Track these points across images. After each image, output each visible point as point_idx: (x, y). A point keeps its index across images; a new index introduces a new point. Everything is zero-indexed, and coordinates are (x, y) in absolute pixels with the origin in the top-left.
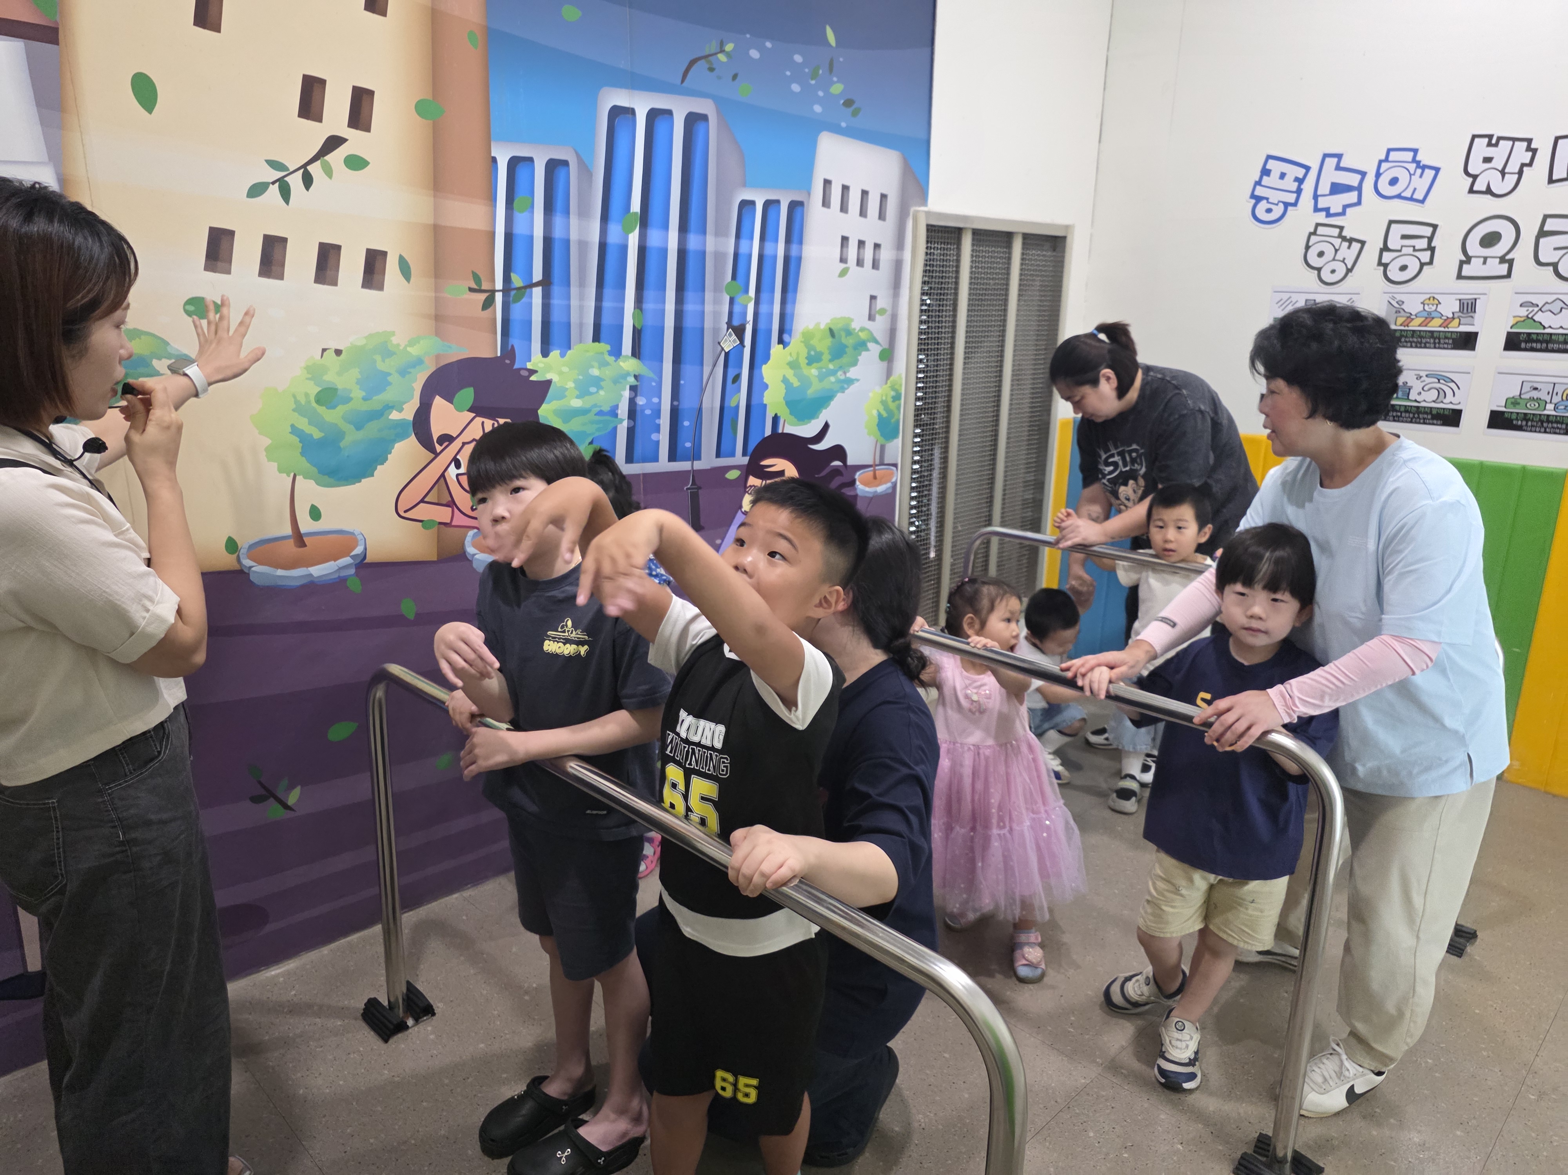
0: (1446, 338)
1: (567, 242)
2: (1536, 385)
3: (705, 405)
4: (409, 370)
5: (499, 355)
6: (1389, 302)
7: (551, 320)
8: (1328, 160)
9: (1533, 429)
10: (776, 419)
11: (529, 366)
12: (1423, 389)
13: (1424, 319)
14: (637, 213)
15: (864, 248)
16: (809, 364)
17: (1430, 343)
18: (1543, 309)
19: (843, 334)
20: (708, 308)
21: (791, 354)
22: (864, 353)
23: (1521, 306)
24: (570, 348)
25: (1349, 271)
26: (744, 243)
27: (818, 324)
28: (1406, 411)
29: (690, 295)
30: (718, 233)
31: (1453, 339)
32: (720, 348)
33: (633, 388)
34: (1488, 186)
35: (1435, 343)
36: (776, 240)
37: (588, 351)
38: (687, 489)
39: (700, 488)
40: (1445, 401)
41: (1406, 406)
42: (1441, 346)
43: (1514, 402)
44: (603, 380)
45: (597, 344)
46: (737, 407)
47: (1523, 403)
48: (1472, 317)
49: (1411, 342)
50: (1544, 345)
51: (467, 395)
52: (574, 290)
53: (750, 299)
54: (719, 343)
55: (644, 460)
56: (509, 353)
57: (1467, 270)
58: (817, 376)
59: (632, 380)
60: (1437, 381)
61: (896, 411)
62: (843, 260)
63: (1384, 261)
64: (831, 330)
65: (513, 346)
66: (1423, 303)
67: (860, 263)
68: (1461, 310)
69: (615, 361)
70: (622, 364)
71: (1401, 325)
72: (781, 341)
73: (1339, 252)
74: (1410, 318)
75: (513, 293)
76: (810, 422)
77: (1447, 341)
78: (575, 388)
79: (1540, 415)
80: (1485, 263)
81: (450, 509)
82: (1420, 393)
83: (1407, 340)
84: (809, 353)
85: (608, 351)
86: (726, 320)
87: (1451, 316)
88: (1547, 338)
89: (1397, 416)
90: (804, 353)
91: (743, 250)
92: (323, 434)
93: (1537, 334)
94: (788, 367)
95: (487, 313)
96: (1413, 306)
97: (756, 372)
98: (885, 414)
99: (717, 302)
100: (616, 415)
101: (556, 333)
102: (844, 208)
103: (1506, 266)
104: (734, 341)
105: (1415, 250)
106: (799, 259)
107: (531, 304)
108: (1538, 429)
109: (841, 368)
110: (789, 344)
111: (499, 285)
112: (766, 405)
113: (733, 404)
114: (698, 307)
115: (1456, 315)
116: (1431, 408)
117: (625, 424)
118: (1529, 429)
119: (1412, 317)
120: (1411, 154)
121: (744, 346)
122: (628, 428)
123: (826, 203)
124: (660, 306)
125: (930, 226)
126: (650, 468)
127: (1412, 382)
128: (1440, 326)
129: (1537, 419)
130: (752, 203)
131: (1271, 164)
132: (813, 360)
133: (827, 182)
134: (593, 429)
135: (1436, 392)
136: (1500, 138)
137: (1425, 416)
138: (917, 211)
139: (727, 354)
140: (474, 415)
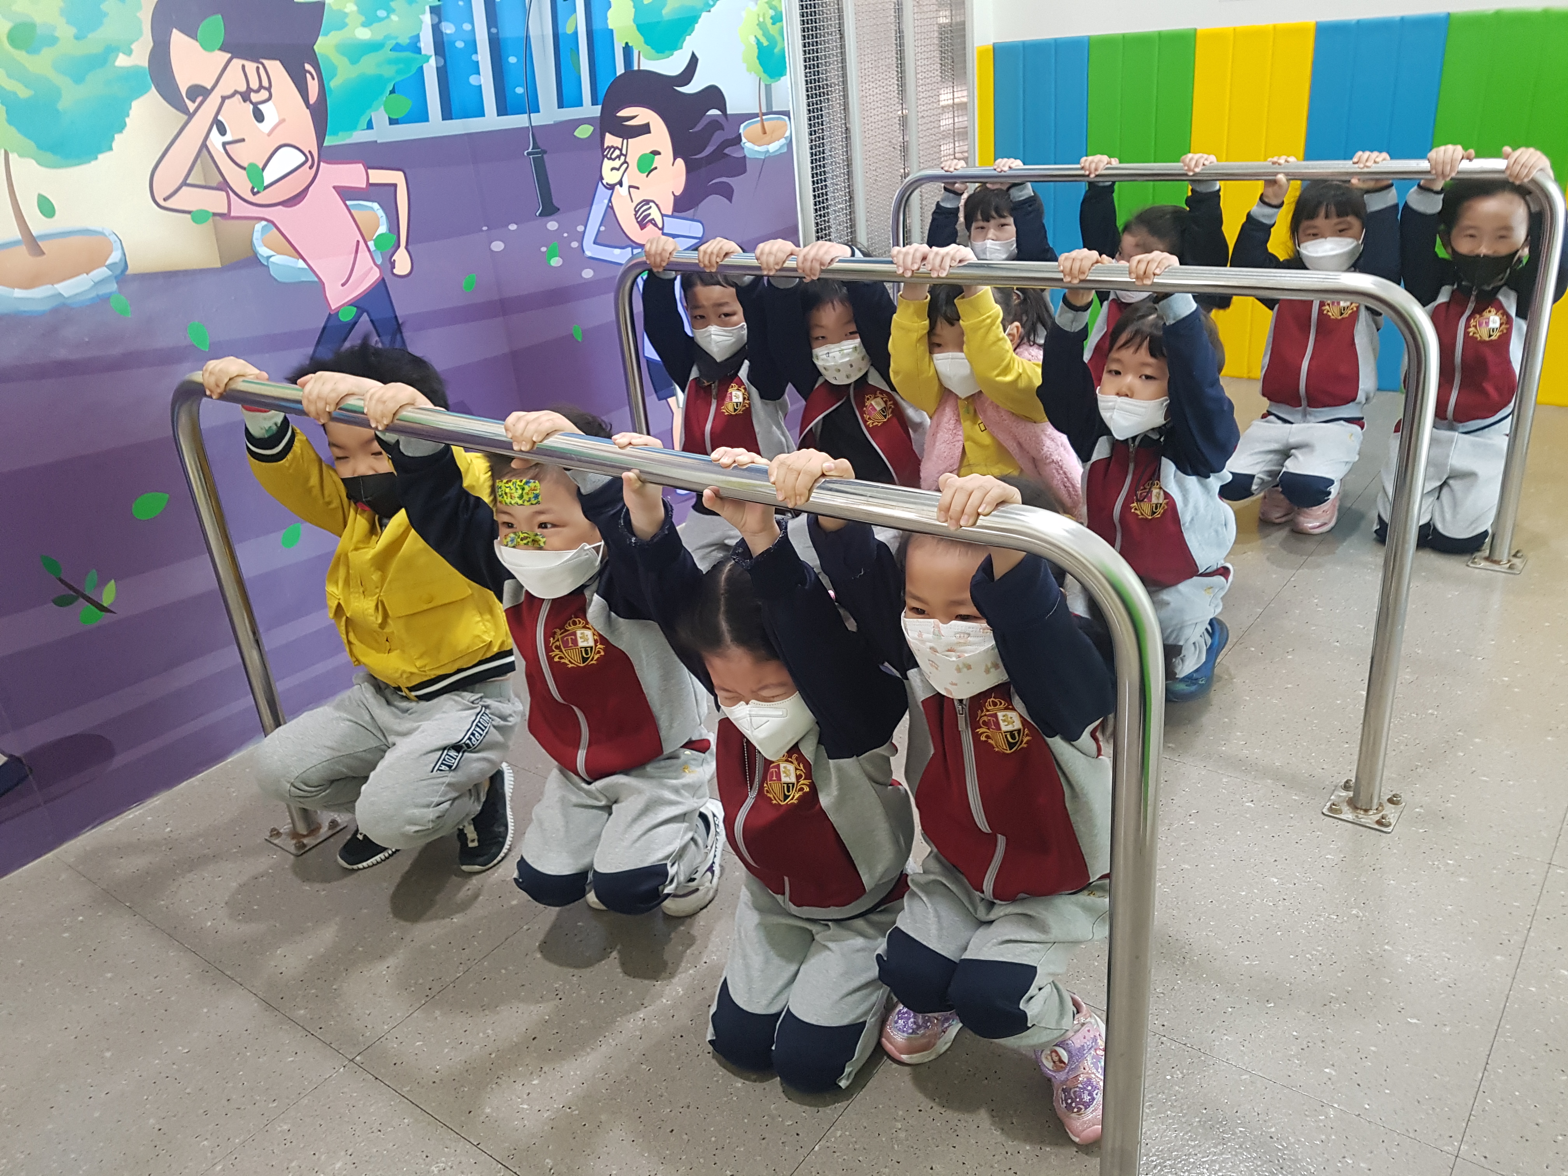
3: (533, 34)
10: (627, 50)
33: (435, 11)
38: (529, 154)
39: (544, 152)
51: (214, 24)
55: (467, 115)
61: (779, 38)
76: (672, 55)
78: (359, 12)
81: (224, 194)
92: (33, 90)
98: (765, 43)
100: (419, 51)
112: (612, 31)
113: (569, 29)
117: (433, 62)
122: (437, 69)
126: (476, 125)
134: (391, 72)
140: (229, 55)
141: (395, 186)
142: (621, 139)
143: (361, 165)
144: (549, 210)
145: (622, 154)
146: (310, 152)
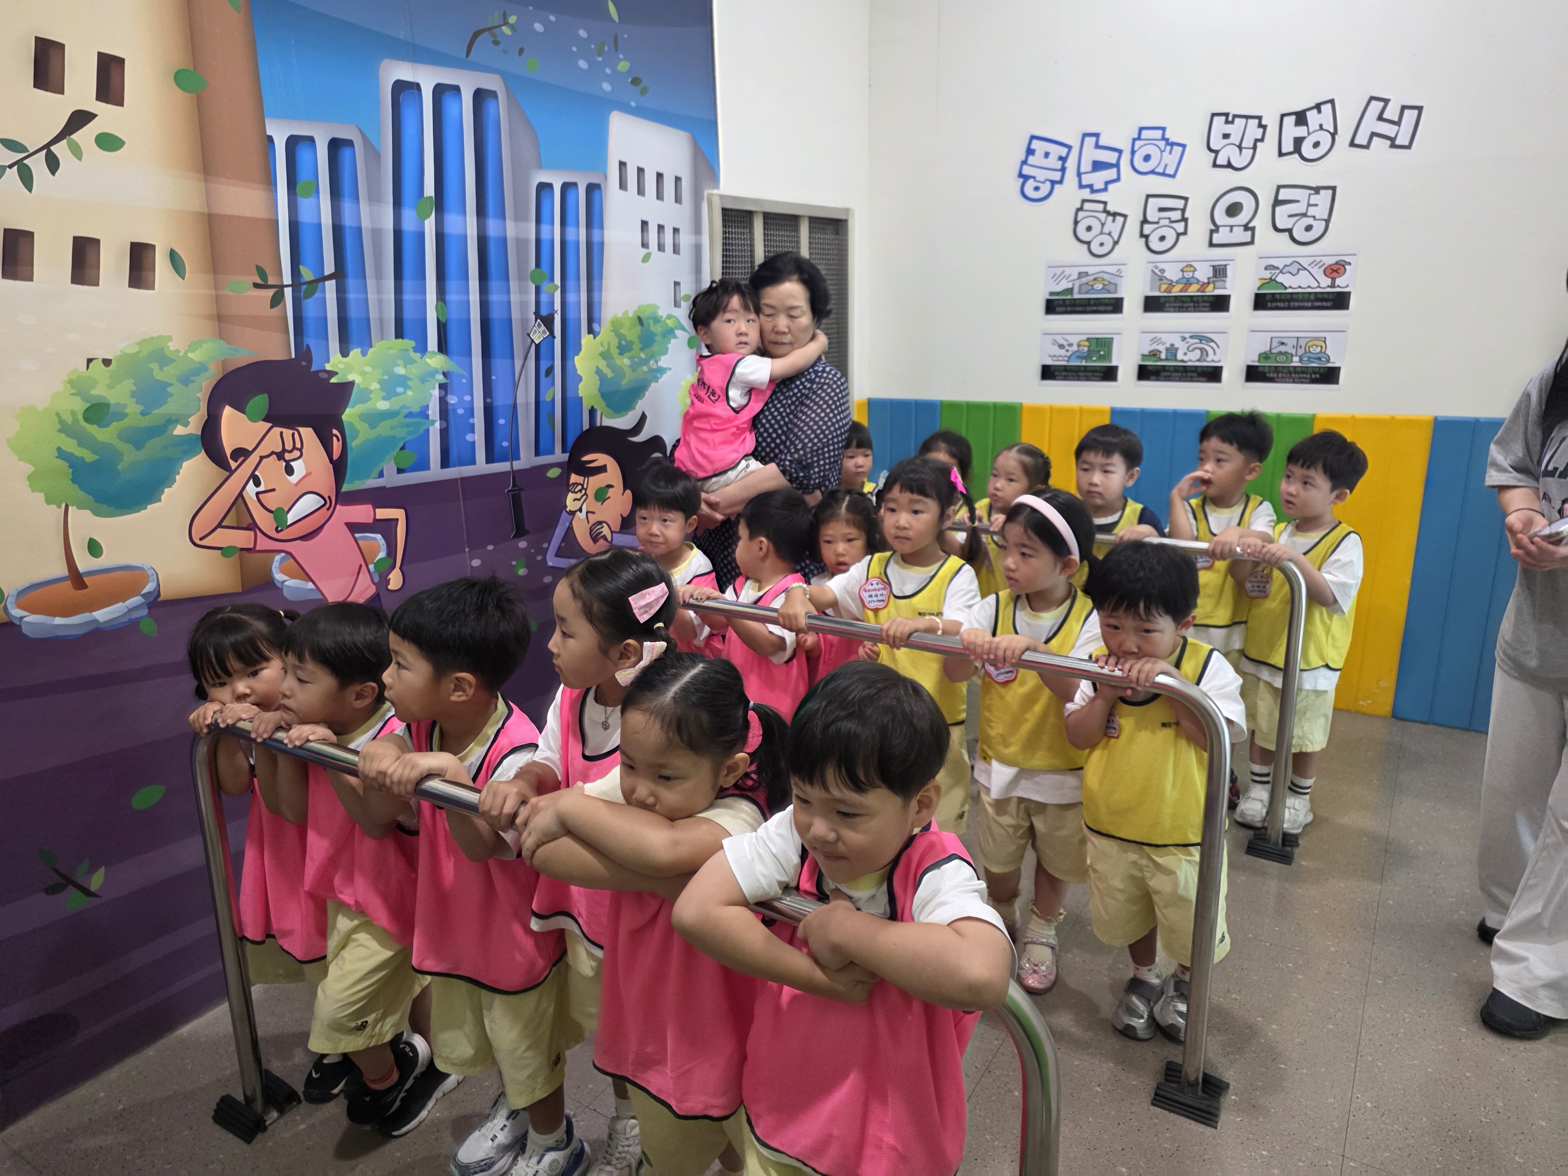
0: (1204, 301)
1: (359, 230)
2: (1283, 340)
3: (520, 400)
4: (192, 378)
5: (293, 356)
6: (1153, 271)
7: (349, 316)
8: (1087, 139)
9: (1283, 380)
10: (592, 412)
11: (328, 367)
12: (1188, 349)
13: (1183, 285)
14: (431, 197)
15: (663, 232)
16: (621, 353)
17: (1190, 307)
18: (1283, 271)
19: (650, 321)
20: (514, 298)
21: (602, 344)
22: (672, 340)
23: (1265, 269)
24: (371, 346)
25: (1116, 243)
26: (545, 229)
27: (626, 311)
28: (1175, 371)
29: (494, 285)
30: (517, 218)
31: (1210, 302)
32: (530, 340)
33: (442, 387)
34: (1229, 162)
35: (1195, 307)
36: (578, 226)
37: (390, 349)
38: (509, 491)
39: (521, 489)
40: (1208, 359)
41: (1174, 366)
42: (1201, 309)
43: (1265, 356)
44: (411, 379)
45: (400, 340)
46: (553, 401)
47: (1273, 357)
48: (1224, 281)
49: (1174, 307)
50: (1287, 304)
51: (260, 402)
52: (370, 283)
53: (556, 287)
54: (529, 335)
55: (461, 464)
56: (304, 353)
57: (1217, 238)
58: (630, 366)
59: (440, 378)
60: (1198, 341)
62: (645, 245)
63: (1145, 232)
64: (639, 319)
65: (308, 346)
66: (1182, 271)
67: (661, 248)
68: (1215, 276)
69: (421, 358)
70: (428, 360)
71: (1165, 291)
72: (590, 330)
73: (1106, 227)
74: (1171, 284)
75: (304, 287)
76: (627, 414)
77: (1205, 304)
78: (381, 389)
79: (1288, 367)
80: (1231, 231)
81: (252, 533)
82: (1185, 354)
83: (1171, 305)
84: (619, 342)
85: (413, 348)
86: (534, 310)
87: (1206, 281)
88: (1289, 297)
89: (1169, 376)
90: (615, 342)
91: (545, 235)
92: (97, 457)
93: (1280, 294)
94: (601, 357)
95: (276, 311)
96: (1173, 273)
97: (569, 363)
99: (523, 291)
100: (427, 417)
101: (355, 330)
102: (641, 191)
103: (1249, 233)
104: (544, 332)
105: (1171, 222)
106: (602, 244)
107: (324, 299)
108: (1288, 380)
109: (652, 356)
110: (598, 333)
111: (287, 279)
113: (548, 398)
114: (504, 298)
115: (1211, 280)
116: (1196, 367)
117: (437, 425)
118: (1279, 380)
119: (1174, 284)
120: (1160, 132)
121: (554, 337)
122: (441, 430)
123: (623, 185)
124: (464, 297)
125: (725, 211)
126: (467, 471)
127: (1178, 344)
128: (1198, 291)
129: (1286, 371)
130: (550, 186)
131: (1035, 144)
132: (624, 349)
133: (622, 165)
134: (403, 434)
135: (1198, 352)
136: (1235, 116)
137: (1192, 374)
138: (712, 195)
139: (538, 346)
140: (271, 425)
141: (396, 520)
142: (582, 478)
143: (370, 507)
144: (521, 532)
145: (582, 488)
146: (329, 497)
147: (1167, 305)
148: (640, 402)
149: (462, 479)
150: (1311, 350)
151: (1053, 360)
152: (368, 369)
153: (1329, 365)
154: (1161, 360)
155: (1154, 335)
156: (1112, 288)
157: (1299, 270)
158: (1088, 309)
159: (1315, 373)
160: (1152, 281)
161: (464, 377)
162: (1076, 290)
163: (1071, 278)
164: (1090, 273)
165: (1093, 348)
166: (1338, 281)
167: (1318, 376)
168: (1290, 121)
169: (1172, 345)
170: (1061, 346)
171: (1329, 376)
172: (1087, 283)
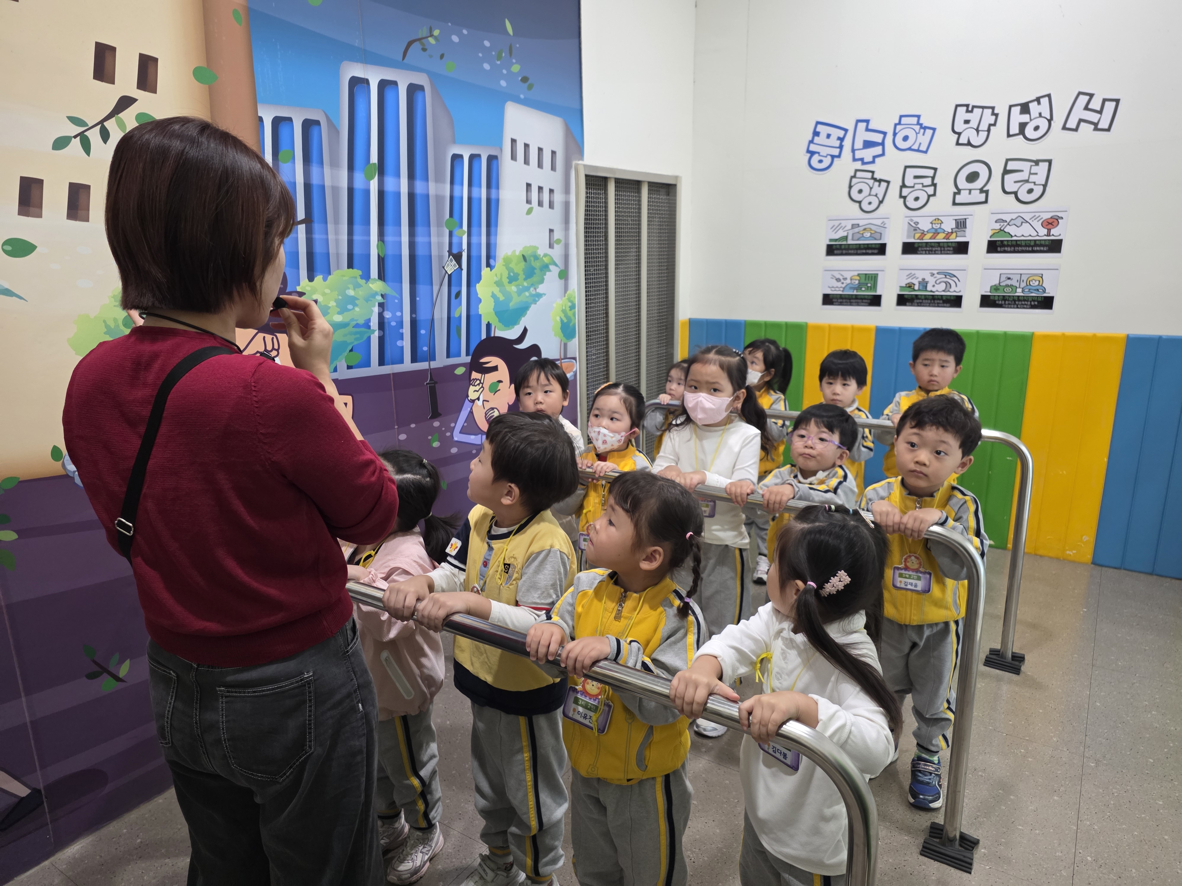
0: (948, 246)
1: (323, 187)
2: (1009, 276)
3: (436, 317)
6: (909, 223)
7: (314, 251)
8: (860, 124)
9: (1010, 306)
10: (489, 326)
11: (299, 289)
12: (936, 282)
13: (932, 234)
14: (376, 163)
15: (542, 192)
16: (510, 282)
17: (938, 250)
18: (1010, 224)
19: (532, 259)
20: (434, 239)
21: (496, 275)
22: (547, 273)
23: (996, 222)
24: (330, 274)
25: (881, 202)
26: (457, 188)
27: (514, 251)
28: (926, 299)
29: (420, 229)
30: (437, 181)
31: (953, 247)
32: (444, 271)
33: (381, 305)
34: (969, 141)
35: (941, 251)
36: (480, 186)
37: (344, 276)
38: (427, 384)
39: (436, 383)
40: (951, 290)
41: (925, 295)
42: (946, 252)
43: (995, 288)
44: (358, 299)
45: (351, 270)
46: (460, 317)
47: (1001, 288)
48: (964, 231)
49: (926, 251)
50: (1013, 248)
52: (330, 227)
53: (465, 231)
54: (443, 267)
55: (393, 363)
57: (959, 199)
58: (516, 292)
59: (379, 298)
60: (944, 276)
61: (573, 317)
62: (529, 202)
63: (904, 194)
64: (524, 257)
66: (932, 223)
67: (540, 204)
68: (957, 227)
69: (366, 283)
70: (370, 285)
71: (918, 239)
72: (488, 265)
73: (873, 190)
74: (923, 234)
76: (513, 328)
77: (949, 249)
78: (337, 306)
79: (1013, 296)
80: (970, 193)
82: (934, 286)
83: (923, 249)
84: (509, 274)
85: (360, 276)
86: (448, 249)
87: (950, 231)
88: (1014, 243)
89: (921, 303)
90: (506, 274)
91: (456, 194)
93: (1008, 241)
94: (495, 285)
96: (925, 225)
97: (472, 289)
98: (565, 321)
99: (440, 235)
100: (369, 327)
101: (319, 262)
102: (526, 162)
103: (984, 195)
104: (455, 265)
105: (924, 186)
106: (498, 201)
107: (297, 239)
108: (1012, 306)
109: (532, 285)
110: (494, 266)
112: (481, 315)
113: (457, 315)
114: (426, 239)
115: (954, 230)
116: (942, 296)
117: (376, 335)
118: (1007, 306)
119: (925, 233)
120: (915, 119)
121: (462, 269)
122: (379, 337)
123: (514, 157)
124: (396, 239)
125: (587, 176)
126: (398, 368)
127: (928, 278)
128: (944, 238)
129: (1011, 299)
130: (461, 157)
131: (820, 128)
132: (512, 279)
133: (513, 141)
134: (351, 340)
135: (944, 284)
136: (974, 107)
137: (939, 301)
138: (578, 164)
139: (450, 276)
141: (346, 404)
142: (481, 375)
144: (436, 415)
145: (480, 383)
147: (920, 249)
148: (523, 318)
149: (393, 374)
150: (1031, 283)
151: (832, 290)
152: (327, 291)
153: (1045, 295)
154: (915, 290)
155: (909, 272)
156: (877, 236)
157: (1022, 223)
158: (859, 252)
159: (1034, 301)
160: (909, 231)
161: (396, 298)
162: (850, 237)
163: (846, 229)
164: (861, 225)
165: (863, 281)
166: (1053, 232)
167: (1036, 303)
168: (1016, 110)
169: (924, 279)
170: (838, 280)
171: (1047, 303)
172: (858, 232)
